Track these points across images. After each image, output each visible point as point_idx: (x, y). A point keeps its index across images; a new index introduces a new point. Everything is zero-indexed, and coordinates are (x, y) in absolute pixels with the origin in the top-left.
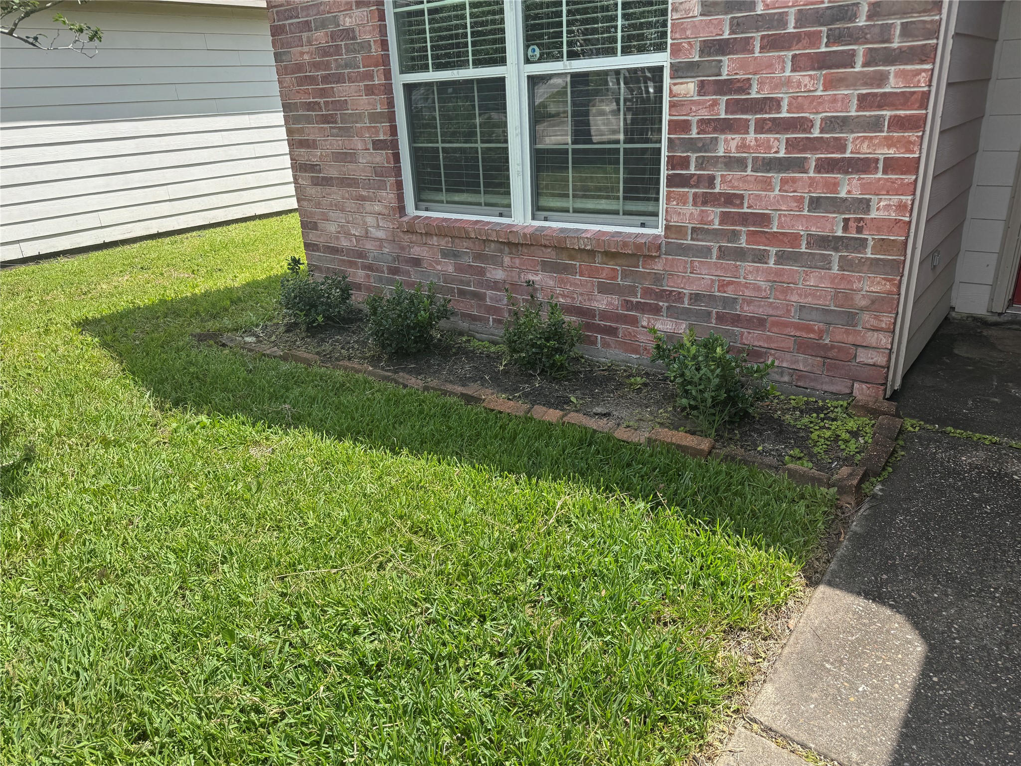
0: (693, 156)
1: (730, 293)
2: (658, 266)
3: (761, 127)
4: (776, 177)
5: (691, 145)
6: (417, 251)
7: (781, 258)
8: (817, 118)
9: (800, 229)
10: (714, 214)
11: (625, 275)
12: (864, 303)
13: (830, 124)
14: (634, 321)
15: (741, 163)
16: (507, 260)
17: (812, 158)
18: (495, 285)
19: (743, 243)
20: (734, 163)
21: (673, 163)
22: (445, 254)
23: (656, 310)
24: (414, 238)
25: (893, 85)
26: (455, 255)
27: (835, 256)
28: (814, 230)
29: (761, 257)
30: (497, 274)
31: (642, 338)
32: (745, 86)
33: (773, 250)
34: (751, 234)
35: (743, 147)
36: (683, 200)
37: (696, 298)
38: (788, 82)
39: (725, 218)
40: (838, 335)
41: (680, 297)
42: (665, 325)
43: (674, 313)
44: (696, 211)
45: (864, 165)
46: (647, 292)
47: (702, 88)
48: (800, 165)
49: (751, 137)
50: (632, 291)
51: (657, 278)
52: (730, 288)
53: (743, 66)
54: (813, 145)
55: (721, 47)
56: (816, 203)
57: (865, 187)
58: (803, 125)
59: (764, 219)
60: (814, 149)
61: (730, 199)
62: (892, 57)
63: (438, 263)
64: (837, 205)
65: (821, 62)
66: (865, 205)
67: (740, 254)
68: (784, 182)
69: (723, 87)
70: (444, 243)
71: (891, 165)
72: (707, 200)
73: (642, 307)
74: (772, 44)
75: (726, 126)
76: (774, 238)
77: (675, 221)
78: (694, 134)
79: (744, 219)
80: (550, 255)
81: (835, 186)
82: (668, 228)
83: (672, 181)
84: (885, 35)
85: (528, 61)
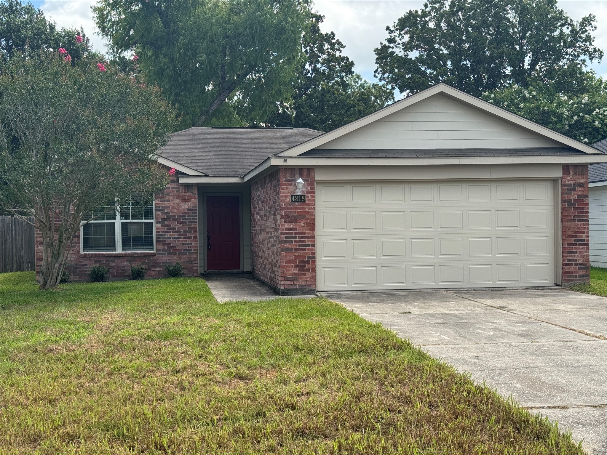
0: (161, 237)
1: (170, 261)
2: (156, 257)
3: (173, 232)
4: (176, 240)
5: (161, 235)
6: (85, 262)
7: (179, 254)
8: (182, 231)
9: (181, 248)
10: (166, 247)
11: (148, 260)
12: (193, 259)
13: (184, 232)
14: (150, 270)
15: (170, 238)
16: (116, 261)
17: (182, 237)
18: (113, 267)
19: (172, 252)
20: (168, 238)
21: (157, 238)
22: (95, 262)
23: (155, 267)
24: (85, 259)
25: (192, 226)
26: (99, 261)
27: (188, 252)
28: (184, 248)
29: (175, 254)
30: (114, 264)
31: (152, 273)
32: (170, 226)
33: (177, 252)
34: (173, 250)
35: (170, 235)
36: (160, 245)
37: (163, 263)
38: (177, 225)
39: (168, 247)
40: (190, 265)
41: (160, 263)
42: (158, 269)
43: (159, 267)
44: (162, 247)
45: (190, 238)
46: (153, 263)
47: (162, 226)
48: (180, 238)
49: (171, 233)
50: (150, 263)
51: (155, 260)
52: (170, 260)
53: (169, 222)
54: (182, 235)
55: (165, 219)
56: (183, 244)
57: (190, 241)
58: (180, 232)
59: (175, 247)
60: (182, 236)
61: (168, 244)
62: (192, 222)
63: (93, 264)
64: (187, 244)
65: (182, 223)
66: (191, 244)
67: (171, 254)
68: (178, 241)
69: (166, 226)
70: (95, 259)
71: (194, 237)
72: (164, 244)
73: (153, 266)
74: (174, 219)
75: (167, 232)
76: (177, 250)
77: (158, 249)
78: (161, 233)
79: (172, 247)
80: (129, 258)
81: (186, 241)
82: (157, 250)
83: (157, 242)
84: (190, 219)
85: (121, 219)
